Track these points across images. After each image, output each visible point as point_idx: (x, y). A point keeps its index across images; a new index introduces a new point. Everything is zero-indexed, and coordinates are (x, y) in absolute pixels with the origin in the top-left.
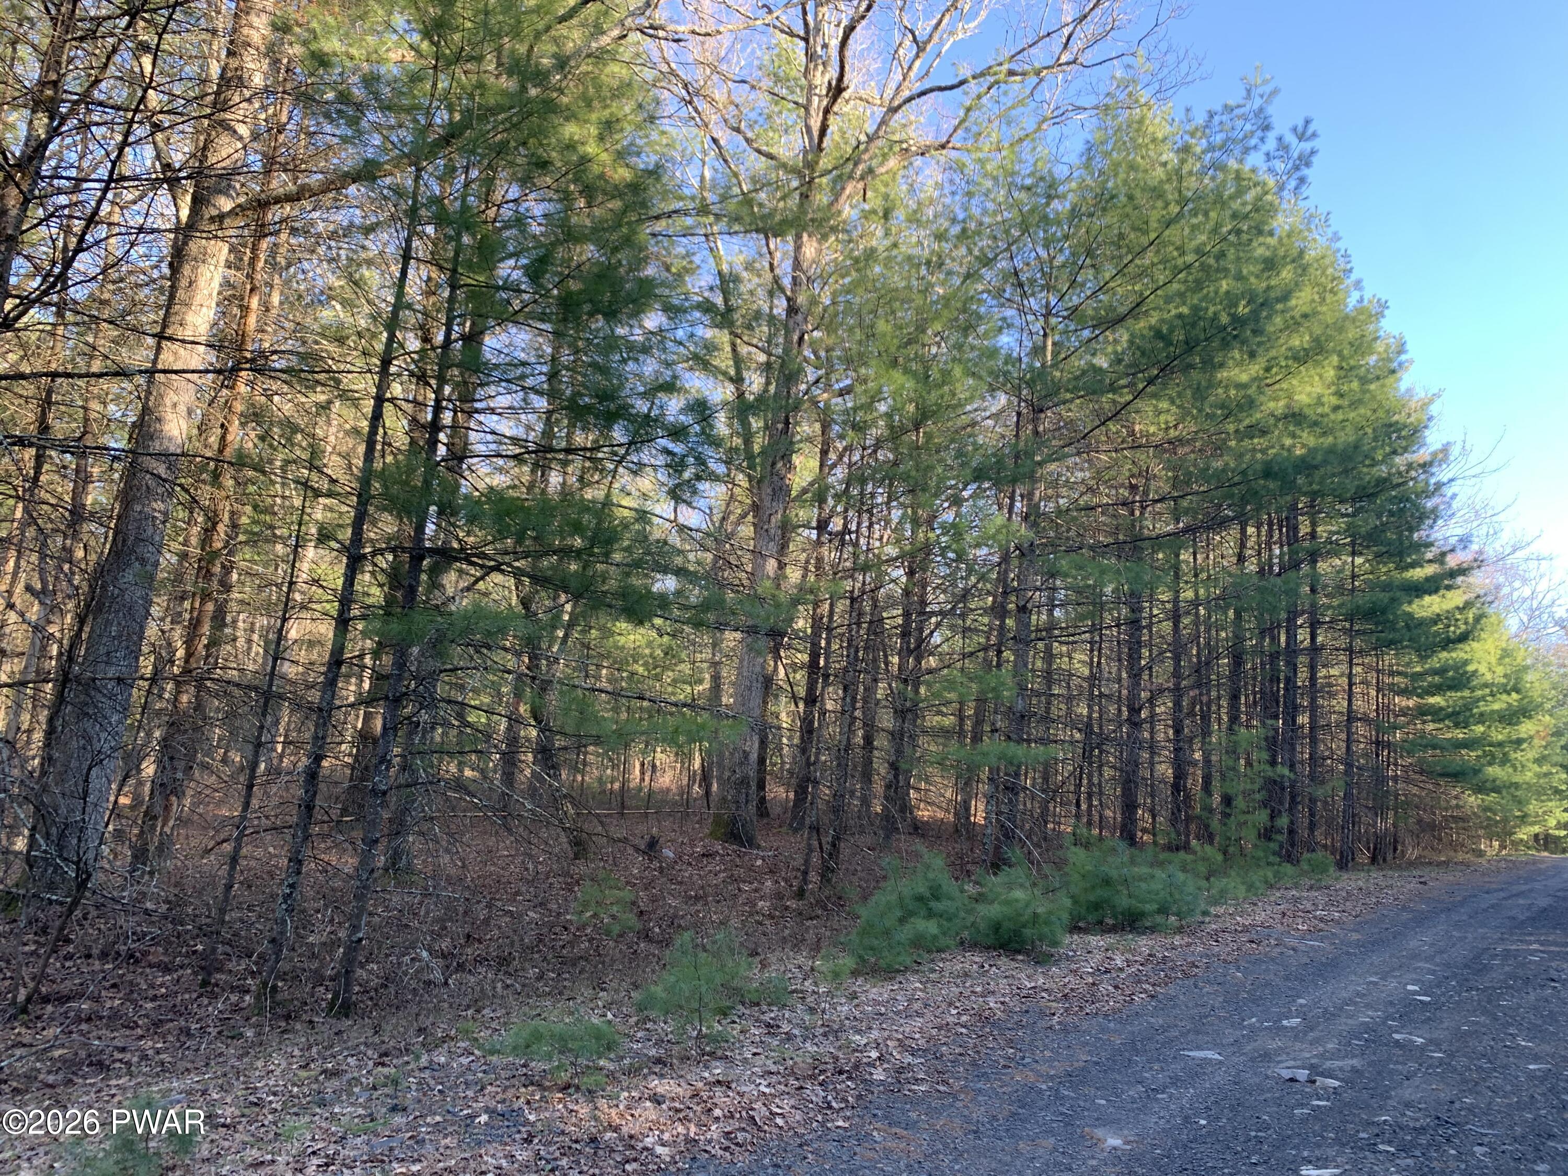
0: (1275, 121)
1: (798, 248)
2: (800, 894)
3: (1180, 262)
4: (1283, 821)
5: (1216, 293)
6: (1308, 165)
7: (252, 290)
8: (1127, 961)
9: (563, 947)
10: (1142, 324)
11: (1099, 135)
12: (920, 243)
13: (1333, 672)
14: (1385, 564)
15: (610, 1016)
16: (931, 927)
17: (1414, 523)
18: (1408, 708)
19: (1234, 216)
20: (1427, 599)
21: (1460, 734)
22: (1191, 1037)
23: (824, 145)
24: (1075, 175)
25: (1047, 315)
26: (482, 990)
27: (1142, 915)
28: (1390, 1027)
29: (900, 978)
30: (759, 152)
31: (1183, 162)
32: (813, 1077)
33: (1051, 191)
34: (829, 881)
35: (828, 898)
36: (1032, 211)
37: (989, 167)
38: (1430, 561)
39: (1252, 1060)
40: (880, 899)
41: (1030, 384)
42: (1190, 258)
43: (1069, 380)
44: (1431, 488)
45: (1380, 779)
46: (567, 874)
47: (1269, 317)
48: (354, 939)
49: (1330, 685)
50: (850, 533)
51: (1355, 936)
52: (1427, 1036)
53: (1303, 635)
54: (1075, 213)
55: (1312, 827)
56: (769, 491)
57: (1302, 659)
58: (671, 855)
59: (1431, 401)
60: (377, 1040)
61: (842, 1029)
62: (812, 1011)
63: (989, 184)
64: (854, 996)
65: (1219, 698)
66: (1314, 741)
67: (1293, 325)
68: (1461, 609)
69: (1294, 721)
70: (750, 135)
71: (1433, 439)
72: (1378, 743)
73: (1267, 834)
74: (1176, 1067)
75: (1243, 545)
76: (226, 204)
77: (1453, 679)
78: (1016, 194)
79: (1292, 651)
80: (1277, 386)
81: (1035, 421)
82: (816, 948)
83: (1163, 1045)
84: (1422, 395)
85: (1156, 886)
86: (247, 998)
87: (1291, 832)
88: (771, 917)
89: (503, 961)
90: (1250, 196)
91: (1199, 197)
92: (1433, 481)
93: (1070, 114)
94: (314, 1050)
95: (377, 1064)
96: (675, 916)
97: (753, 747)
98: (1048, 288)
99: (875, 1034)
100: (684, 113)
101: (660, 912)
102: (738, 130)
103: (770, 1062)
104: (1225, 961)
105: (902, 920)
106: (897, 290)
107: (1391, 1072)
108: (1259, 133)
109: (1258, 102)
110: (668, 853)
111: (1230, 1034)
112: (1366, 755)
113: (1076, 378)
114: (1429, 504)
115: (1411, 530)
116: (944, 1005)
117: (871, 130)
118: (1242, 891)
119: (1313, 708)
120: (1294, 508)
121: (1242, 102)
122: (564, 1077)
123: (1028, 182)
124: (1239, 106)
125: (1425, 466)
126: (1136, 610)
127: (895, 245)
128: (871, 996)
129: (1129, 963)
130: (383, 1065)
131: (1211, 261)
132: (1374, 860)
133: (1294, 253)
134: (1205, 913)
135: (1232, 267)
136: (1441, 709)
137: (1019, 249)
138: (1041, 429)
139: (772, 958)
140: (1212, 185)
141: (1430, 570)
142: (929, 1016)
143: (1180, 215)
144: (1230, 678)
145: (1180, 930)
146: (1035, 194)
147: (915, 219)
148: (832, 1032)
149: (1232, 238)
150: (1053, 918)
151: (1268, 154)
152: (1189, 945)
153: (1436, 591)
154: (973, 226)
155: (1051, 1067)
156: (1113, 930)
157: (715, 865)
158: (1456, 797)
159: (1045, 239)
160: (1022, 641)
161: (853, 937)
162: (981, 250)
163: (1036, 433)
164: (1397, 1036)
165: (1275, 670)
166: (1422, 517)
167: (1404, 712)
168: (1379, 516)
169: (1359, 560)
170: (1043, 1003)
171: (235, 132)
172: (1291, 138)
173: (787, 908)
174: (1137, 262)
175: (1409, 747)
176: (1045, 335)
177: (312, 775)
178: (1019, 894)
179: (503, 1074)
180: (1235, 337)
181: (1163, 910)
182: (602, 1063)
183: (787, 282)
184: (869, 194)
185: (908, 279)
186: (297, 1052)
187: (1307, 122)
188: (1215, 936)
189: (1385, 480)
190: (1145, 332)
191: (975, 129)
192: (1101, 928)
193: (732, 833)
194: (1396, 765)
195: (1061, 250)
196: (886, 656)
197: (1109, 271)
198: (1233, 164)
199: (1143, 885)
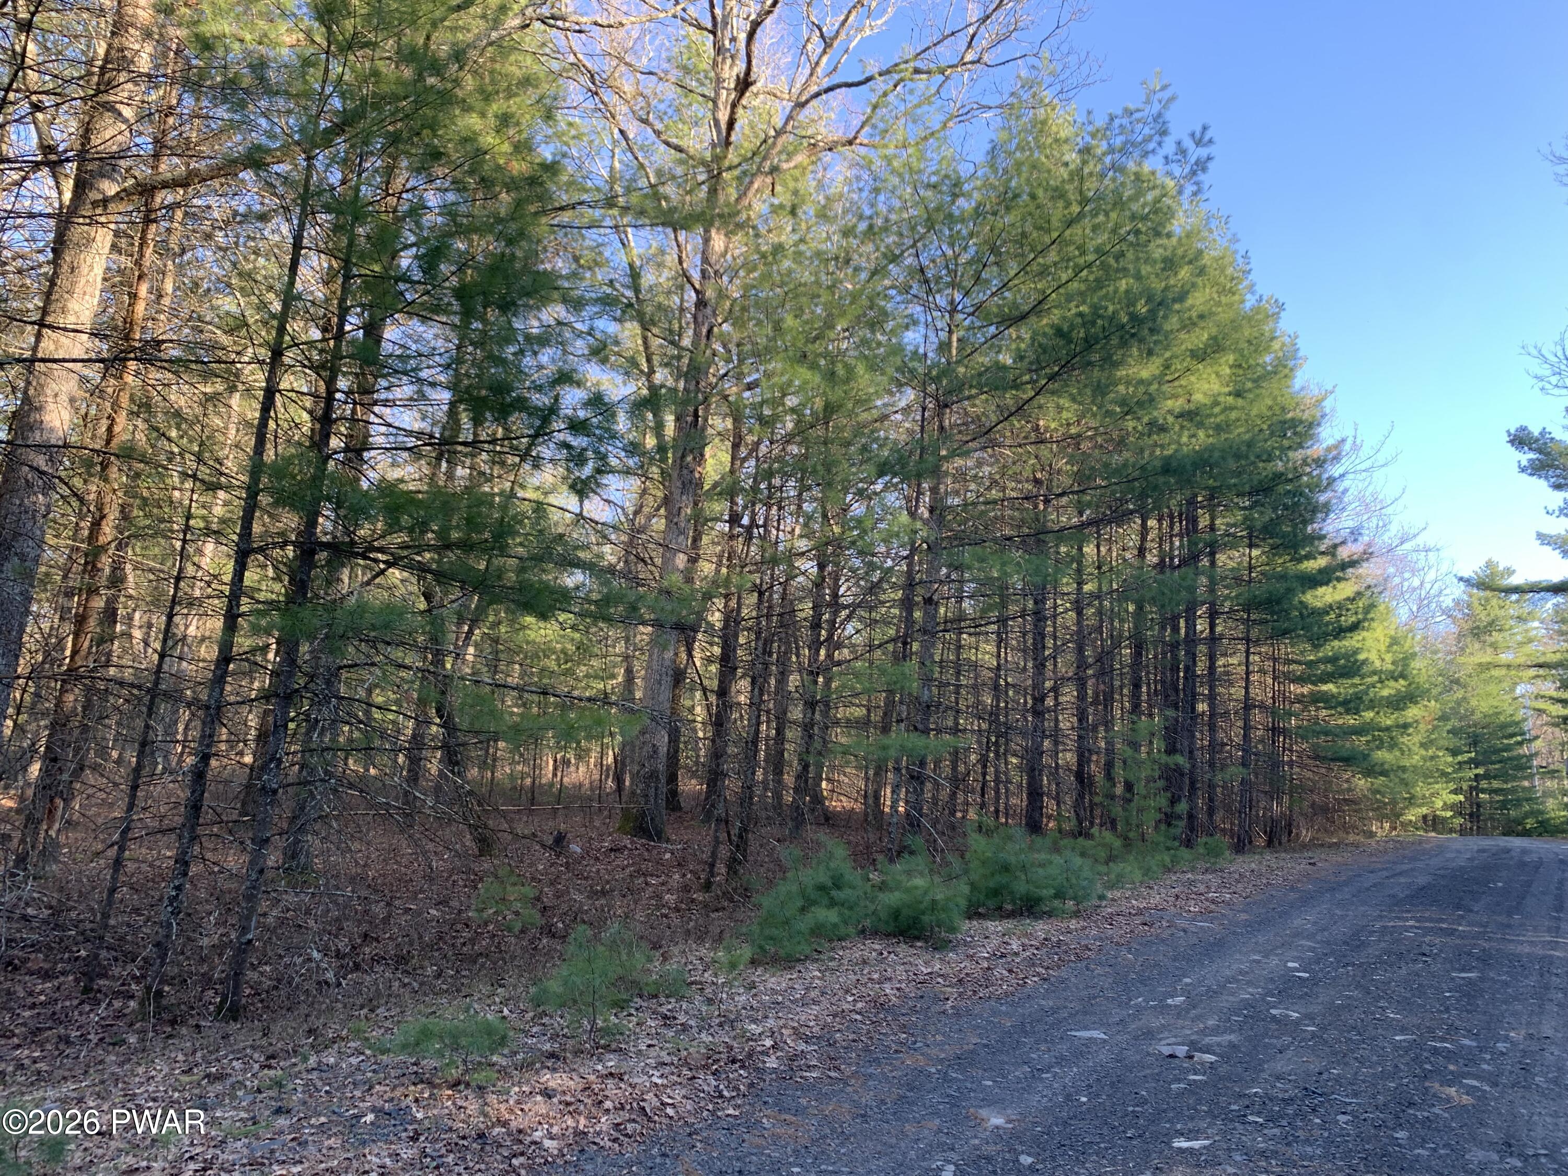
0: (1172, 127)
1: (707, 240)
2: (707, 886)
3: (1081, 261)
4: (1183, 807)
5: (1116, 292)
6: (1204, 170)
7: (140, 277)
8: (1023, 945)
9: (464, 944)
10: (1045, 321)
11: (1004, 135)
12: (829, 238)
13: (1231, 661)
14: (1280, 557)
15: (506, 1012)
16: (831, 916)
17: (1308, 516)
18: (1303, 695)
19: (1133, 217)
20: (1321, 590)
21: (1351, 721)
22: (1080, 1017)
23: (733, 138)
24: (979, 173)
25: (953, 311)
26: (378, 989)
27: (1039, 900)
28: (1268, 1003)
29: (800, 967)
30: (667, 144)
31: (1085, 162)
32: (706, 1067)
33: (956, 189)
34: (736, 873)
35: (735, 890)
36: (938, 209)
37: (895, 164)
38: (1323, 553)
39: (1136, 1038)
40: (783, 888)
41: (937, 380)
42: (1090, 258)
43: (972, 377)
44: (1325, 483)
45: (1276, 764)
46: (470, 871)
47: (1165, 317)
48: (243, 940)
49: (1227, 673)
50: (758, 527)
51: (1244, 916)
52: (1303, 1010)
53: (1201, 626)
54: (978, 213)
55: (1211, 812)
56: (679, 484)
57: (1202, 648)
58: (579, 850)
59: (1324, 399)
60: (264, 1042)
61: (738, 1019)
62: (710, 1001)
63: (896, 181)
64: (752, 986)
65: (1121, 687)
66: (1212, 728)
67: (1189, 325)
68: (1352, 600)
69: (1193, 709)
70: (659, 126)
71: (1327, 435)
72: (1273, 729)
73: (1169, 819)
74: (1063, 1048)
75: (1143, 539)
76: (110, 188)
77: (1345, 667)
78: (922, 192)
79: (1192, 640)
80: (1176, 383)
81: (940, 415)
82: (719, 939)
83: (1052, 1026)
84: (1316, 392)
85: (1053, 871)
86: (132, 1004)
87: (1191, 817)
88: (677, 910)
89: (401, 960)
90: (1150, 197)
91: (1100, 197)
92: (1326, 476)
93: (976, 113)
94: (199, 1054)
95: (263, 1067)
96: (580, 910)
97: (662, 740)
98: (953, 285)
99: (771, 1023)
100: (589, 104)
101: (565, 907)
102: (645, 121)
103: (664, 1054)
104: (1117, 944)
105: (803, 910)
106: (805, 285)
107: (1266, 1046)
108: (1157, 138)
109: (1156, 108)
110: (576, 848)
111: (1117, 1014)
112: (1262, 741)
113: (980, 375)
114: (1323, 498)
115: (1305, 522)
116: (841, 993)
117: (779, 125)
118: (1138, 876)
119: (1212, 698)
120: (1192, 502)
121: (1141, 106)
122: (455, 1073)
123: (934, 179)
124: (1138, 110)
125: (1320, 462)
126: (1039, 602)
127: (802, 240)
128: (769, 985)
129: (1024, 947)
130: (270, 1067)
131: (1112, 261)
132: (1270, 843)
133: (1191, 254)
134: (1102, 897)
135: (1131, 266)
136: (1333, 696)
137: (925, 246)
138: (947, 423)
139: (675, 950)
140: (1112, 186)
141: (1322, 562)
142: (825, 1003)
143: (1081, 215)
144: (1131, 666)
145: (1076, 914)
146: (940, 192)
147: (823, 215)
148: (727, 1022)
149: (1131, 238)
150: (951, 905)
151: (1166, 158)
152: (1084, 928)
153: (1327, 584)
154: (879, 222)
155: (942, 1050)
156: (1011, 915)
157: (622, 860)
158: (1347, 781)
159: (951, 236)
160: (929, 632)
161: (755, 928)
162: (887, 247)
163: (942, 428)
164: (1273, 1011)
165: (1175, 657)
166: (1315, 510)
167: (1300, 699)
168: (1275, 509)
169: (1255, 552)
170: (938, 988)
171: (120, 114)
172: (1189, 144)
173: (693, 900)
174: (1040, 260)
175: (1304, 734)
176: (950, 332)
177: (199, 775)
178: (919, 882)
179: (393, 1073)
180: (1133, 335)
181: (1060, 895)
182: (495, 1058)
183: (696, 276)
184: (778, 188)
185: (816, 274)
186: (181, 1057)
187: (1205, 128)
188: (1110, 919)
189: (1282, 474)
190: (1047, 330)
191: (881, 125)
192: (1000, 913)
193: (641, 827)
194: (1291, 751)
195: (965, 248)
196: (797, 648)
197: (1013, 267)
198: (1131, 166)
199: (1041, 871)
